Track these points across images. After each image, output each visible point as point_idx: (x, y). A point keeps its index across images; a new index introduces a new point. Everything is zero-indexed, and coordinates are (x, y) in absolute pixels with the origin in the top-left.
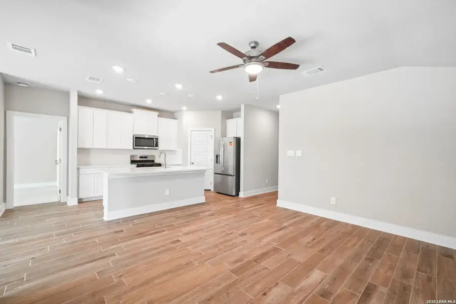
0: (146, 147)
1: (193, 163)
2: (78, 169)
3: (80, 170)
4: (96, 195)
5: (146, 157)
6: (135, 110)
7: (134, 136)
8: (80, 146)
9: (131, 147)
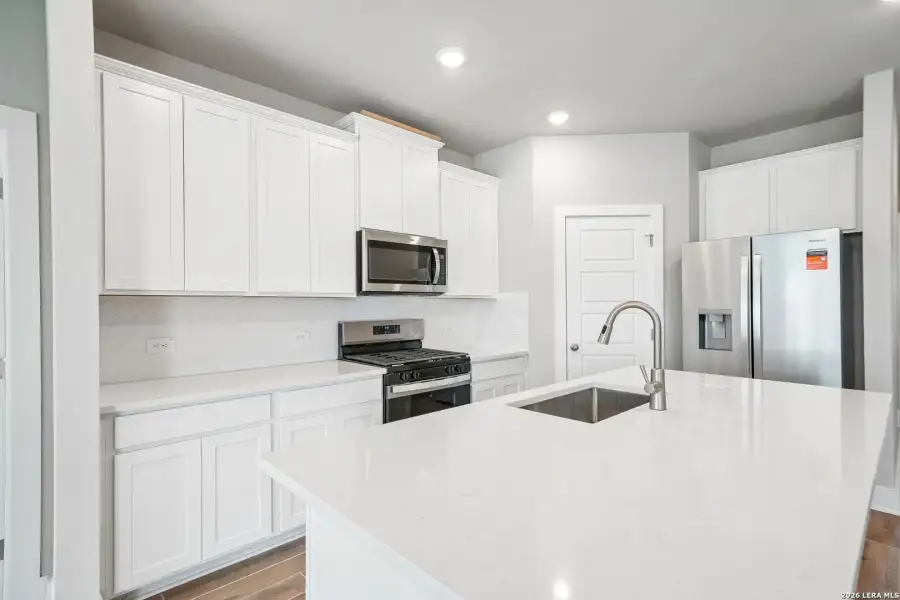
0: (397, 287)
1: (575, 349)
2: (109, 418)
3: (119, 420)
4: (209, 555)
5: (394, 329)
6: (359, 119)
7: (359, 235)
8: (114, 284)
9: (350, 288)
